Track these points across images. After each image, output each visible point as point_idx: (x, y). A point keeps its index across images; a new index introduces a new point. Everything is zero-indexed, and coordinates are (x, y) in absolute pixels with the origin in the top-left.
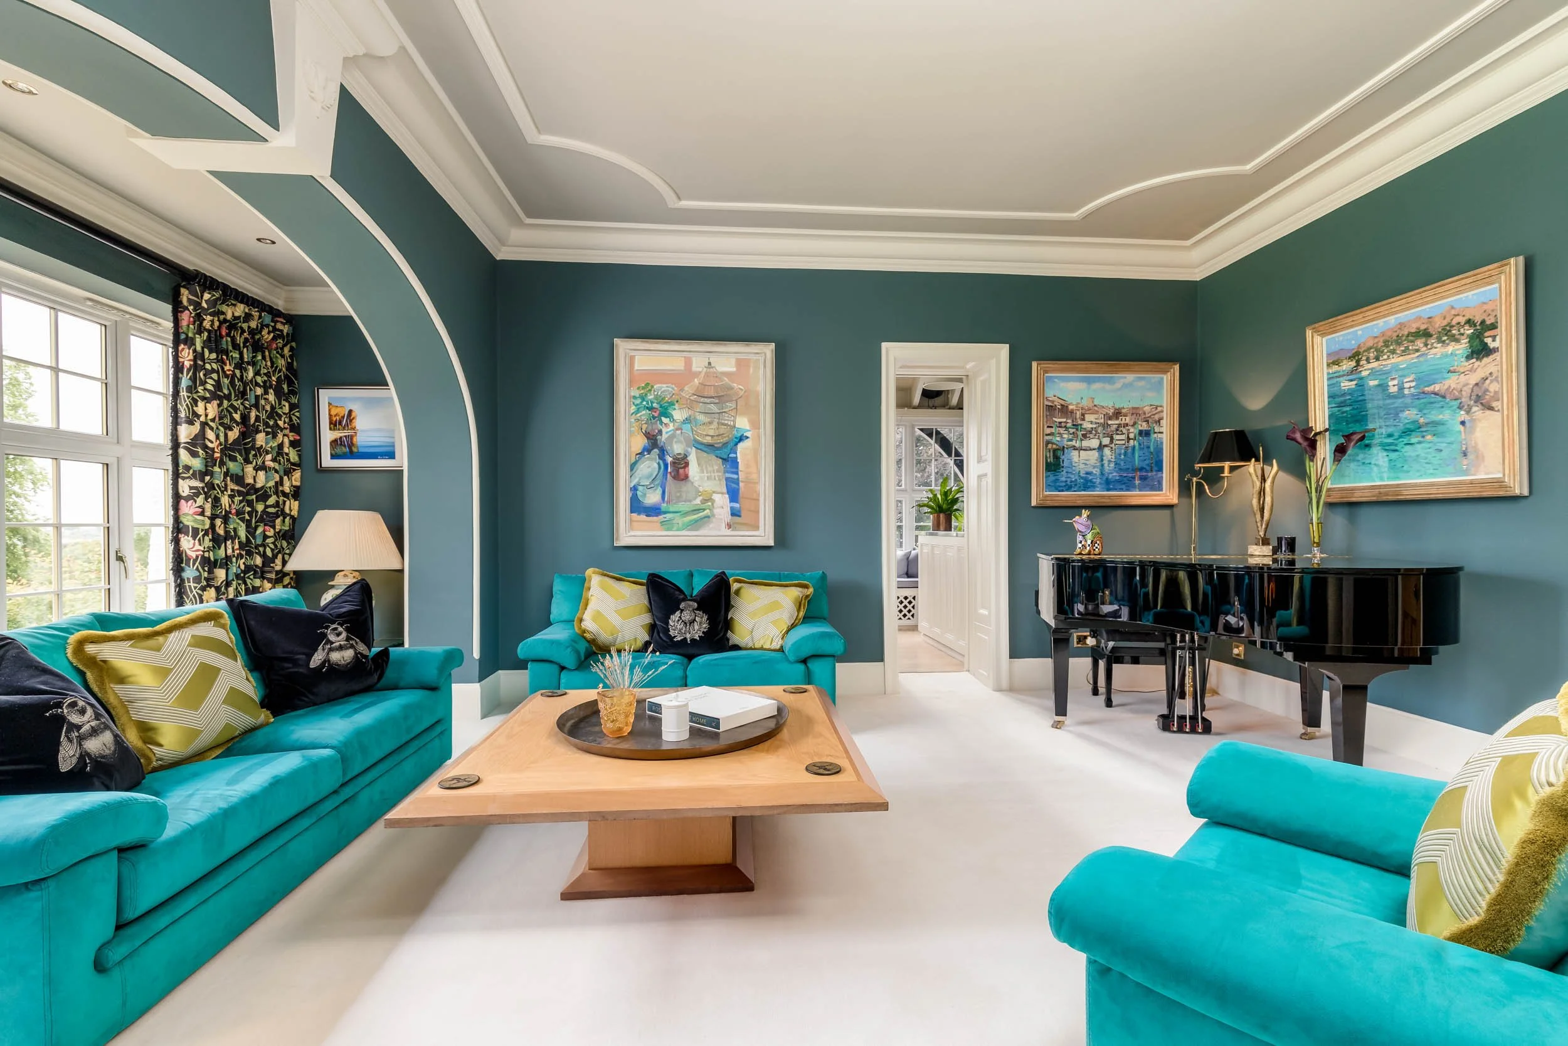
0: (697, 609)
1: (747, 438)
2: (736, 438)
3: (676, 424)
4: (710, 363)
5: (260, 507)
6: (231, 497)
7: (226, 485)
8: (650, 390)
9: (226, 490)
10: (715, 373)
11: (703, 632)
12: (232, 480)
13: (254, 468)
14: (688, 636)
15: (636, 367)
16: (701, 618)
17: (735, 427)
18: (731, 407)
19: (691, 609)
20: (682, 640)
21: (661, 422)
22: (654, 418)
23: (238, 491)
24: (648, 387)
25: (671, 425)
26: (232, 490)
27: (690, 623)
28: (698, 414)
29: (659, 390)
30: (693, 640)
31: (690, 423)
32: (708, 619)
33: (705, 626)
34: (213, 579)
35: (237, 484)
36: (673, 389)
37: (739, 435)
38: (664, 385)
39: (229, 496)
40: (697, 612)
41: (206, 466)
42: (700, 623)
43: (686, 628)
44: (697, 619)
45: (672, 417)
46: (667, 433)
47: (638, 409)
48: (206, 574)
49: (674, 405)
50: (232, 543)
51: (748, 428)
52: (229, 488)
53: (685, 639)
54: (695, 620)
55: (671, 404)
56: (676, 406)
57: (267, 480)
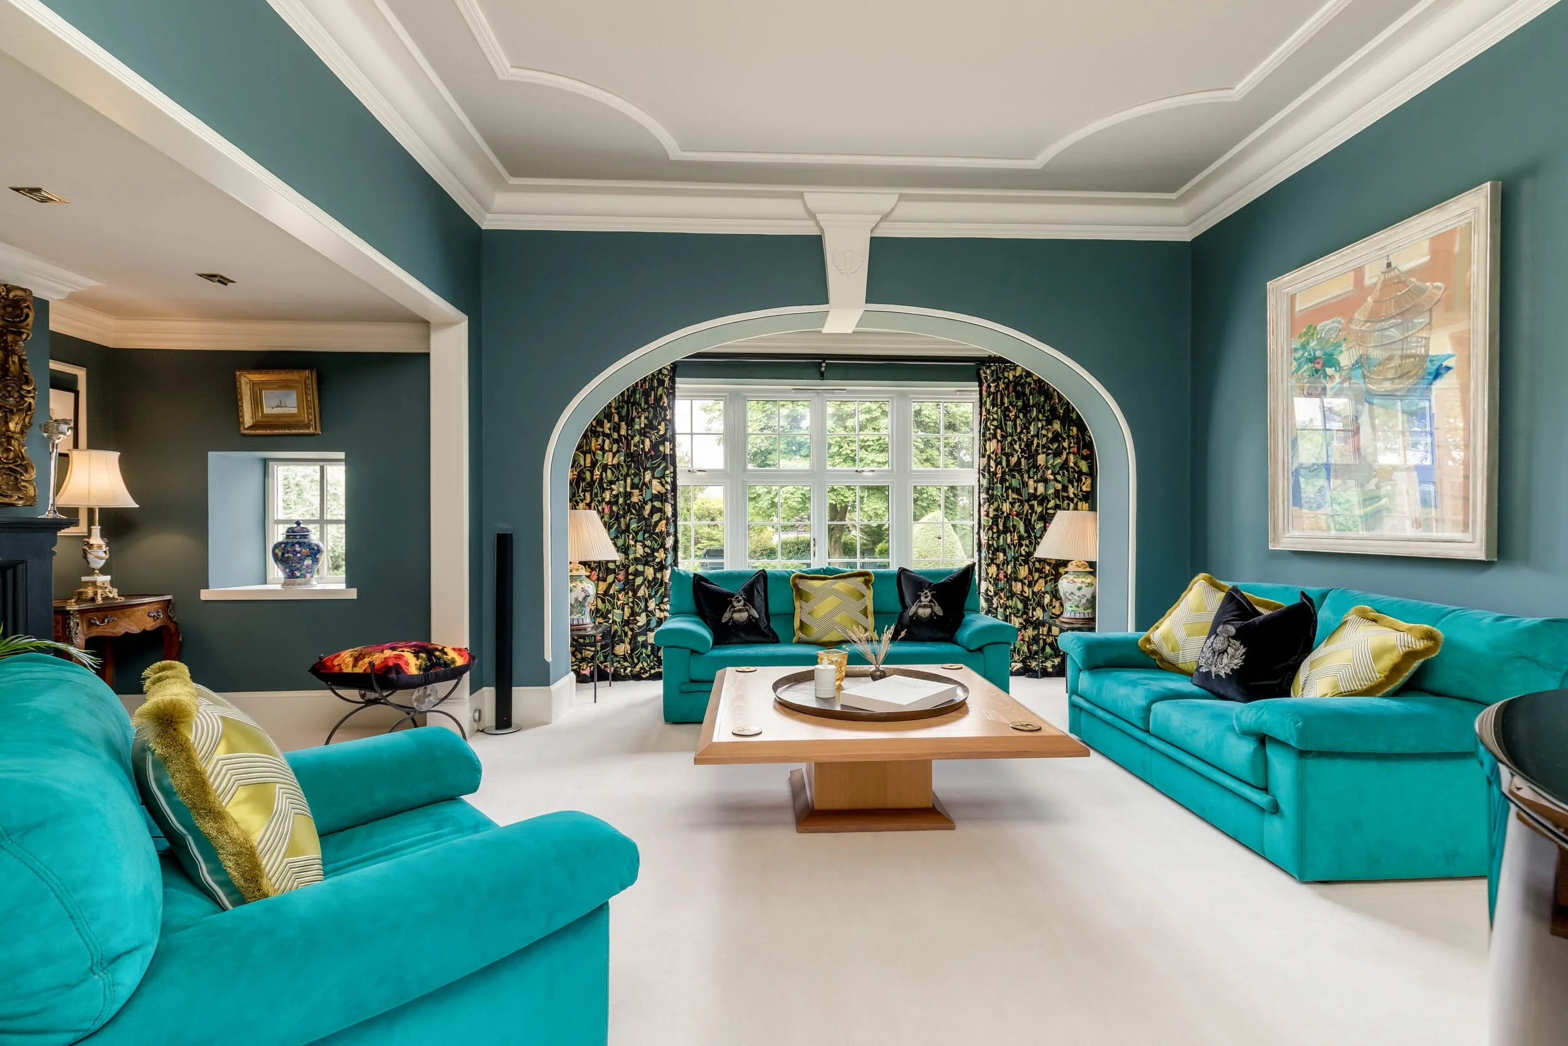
0: (1233, 637)
1: (1448, 368)
2: (1430, 374)
3: (1344, 373)
4: (1389, 265)
5: (1039, 509)
6: (1012, 504)
7: (1008, 496)
8: (1313, 334)
9: (1008, 498)
10: (1397, 276)
11: (1232, 670)
12: (1012, 491)
13: (1035, 482)
14: (1213, 669)
15: (1297, 309)
16: (1236, 650)
17: (1427, 356)
18: (1421, 323)
19: (1226, 636)
20: (1207, 672)
21: (1325, 375)
22: (1317, 371)
23: (1018, 499)
24: (1311, 331)
25: (1337, 376)
26: (1014, 499)
27: (1219, 654)
28: (1371, 349)
29: (1322, 331)
30: (1217, 676)
31: (1362, 366)
32: (1244, 654)
33: (1237, 662)
34: (996, 559)
35: (1017, 494)
36: (1339, 323)
37: (1435, 368)
38: (1329, 322)
39: (1010, 503)
40: (1232, 641)
41: (990, 484)
42: (1232, 656)
43: (1213, 658)
44: (1230, 650)
45: (1339, 363)
46: (1332, 389)
47: (1300, 364)
48: (990, 556)
49: (1340, 346)
50: (1011, 535)
51: (1450, 352)
52: (1010, 497)
53: (1209, 672)
54: (1226, 651)
55: (1338, 345)
56: (1344, 348)
57: (1046, 489)
